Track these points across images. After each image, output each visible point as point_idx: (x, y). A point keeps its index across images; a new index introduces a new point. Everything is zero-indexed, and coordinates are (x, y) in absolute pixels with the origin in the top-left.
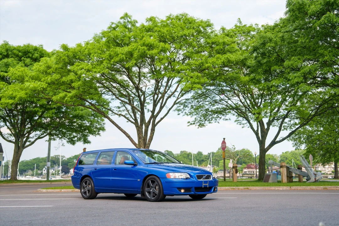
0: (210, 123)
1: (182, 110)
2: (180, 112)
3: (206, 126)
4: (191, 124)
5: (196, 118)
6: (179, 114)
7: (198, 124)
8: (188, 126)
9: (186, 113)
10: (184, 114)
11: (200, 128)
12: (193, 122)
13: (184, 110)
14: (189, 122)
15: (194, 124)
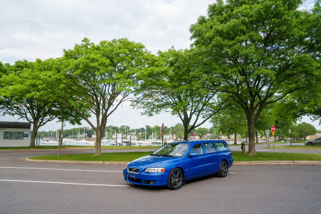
0: (156, 113)
1: (136, 105)
2: (134, 107)
3: (153, 115)
4: (143, 114)
5: (146, 110)
6: (133, 108)
7: (148, 114)
8: (141, 115)
9: (138, 107)
10: (137, 108)
11: (149, 116)
12: (144, 113)
13: (137, 105)
14: (142, 113)
15: (145, 114)
